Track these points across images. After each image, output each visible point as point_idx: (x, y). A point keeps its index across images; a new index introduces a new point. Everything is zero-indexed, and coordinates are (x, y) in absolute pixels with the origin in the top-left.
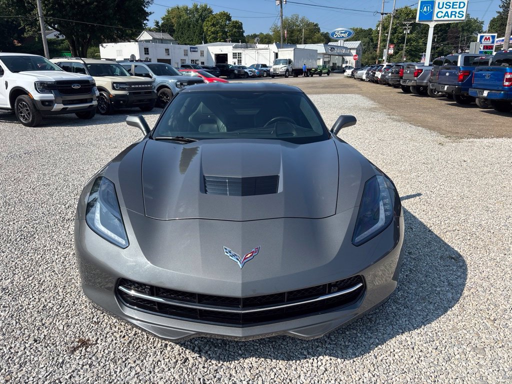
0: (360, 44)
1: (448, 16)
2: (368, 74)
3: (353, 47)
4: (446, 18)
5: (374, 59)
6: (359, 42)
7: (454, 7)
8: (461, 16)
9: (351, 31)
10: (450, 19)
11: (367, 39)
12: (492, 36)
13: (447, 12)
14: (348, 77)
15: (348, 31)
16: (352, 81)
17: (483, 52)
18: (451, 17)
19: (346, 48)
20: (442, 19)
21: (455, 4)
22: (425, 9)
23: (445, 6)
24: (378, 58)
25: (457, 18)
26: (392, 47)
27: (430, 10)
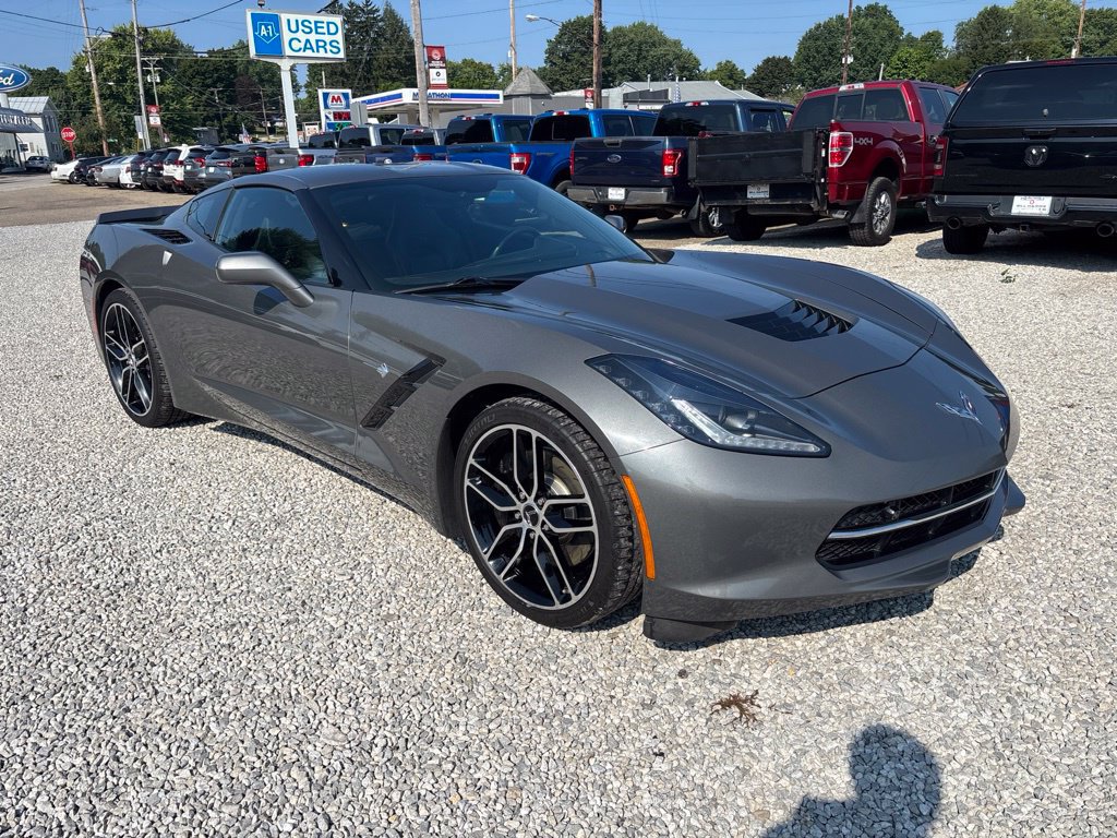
0: (48, 103)
1: (311, 48)
2: (134, 169)
3: (32, 111)
4: (309, 53)
5: (96, 140)
6: (45, 99)
7: (319, 30)
8: (335, 50)
9: (21, 72)
10: (315, 55)
11: (60, 94)
12: (343, 94)
13: (308, 41)
14: (62, 181)
15: (12, 72)
16: (81, 190)
17: (332, 124)
18: (318, 51)
19: (19, 113)
20: (301, 54)
21: (319, 25)
22: (264, 32)
23: (301, 27)
24: (104, 135)
25: (330, 55)
26: (154, 110)
27: (274, 35)
